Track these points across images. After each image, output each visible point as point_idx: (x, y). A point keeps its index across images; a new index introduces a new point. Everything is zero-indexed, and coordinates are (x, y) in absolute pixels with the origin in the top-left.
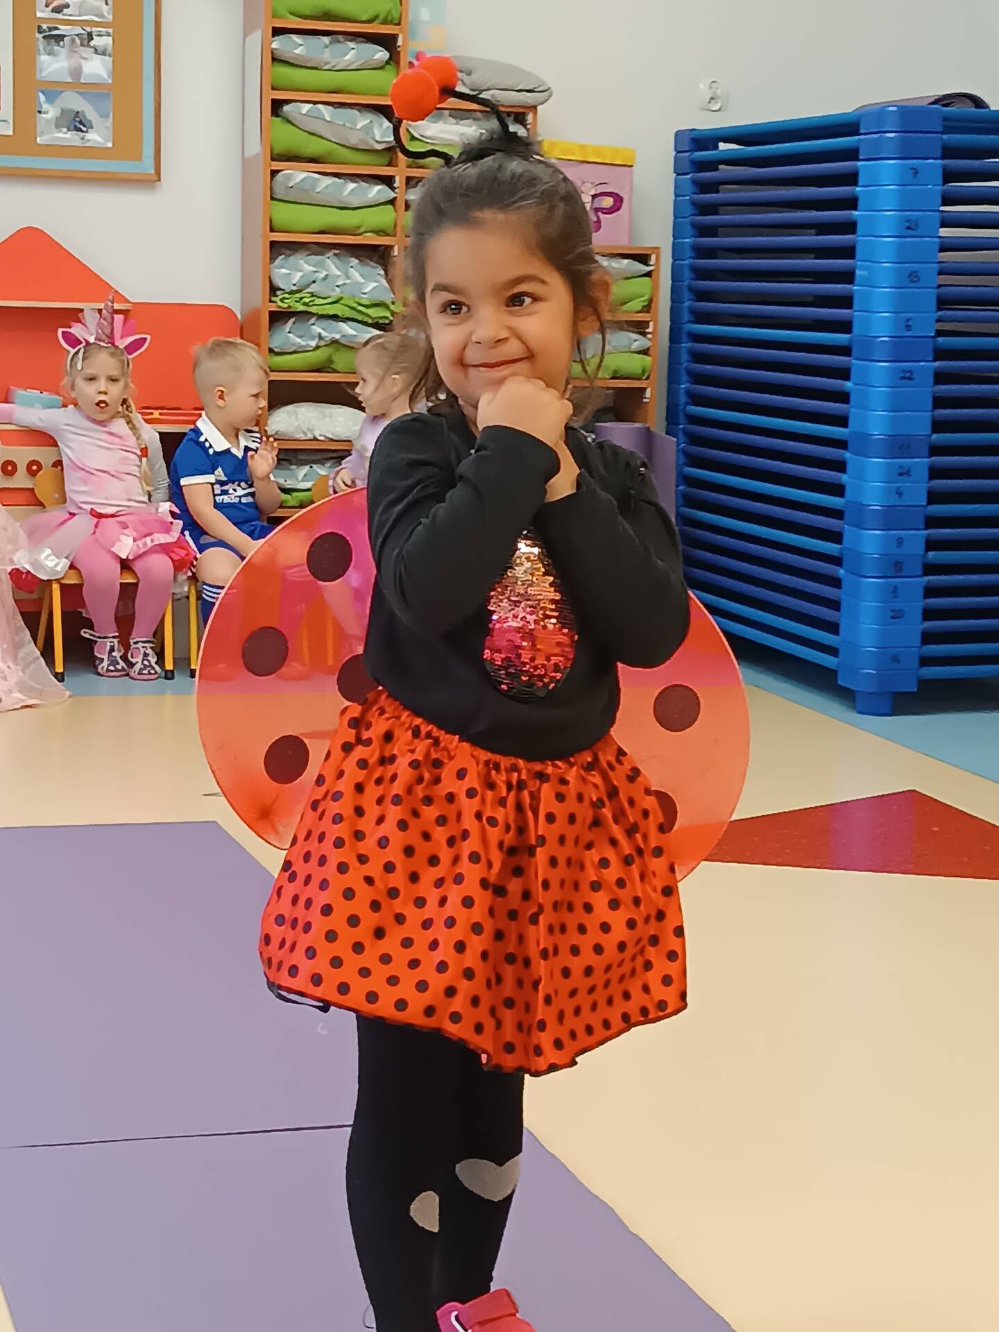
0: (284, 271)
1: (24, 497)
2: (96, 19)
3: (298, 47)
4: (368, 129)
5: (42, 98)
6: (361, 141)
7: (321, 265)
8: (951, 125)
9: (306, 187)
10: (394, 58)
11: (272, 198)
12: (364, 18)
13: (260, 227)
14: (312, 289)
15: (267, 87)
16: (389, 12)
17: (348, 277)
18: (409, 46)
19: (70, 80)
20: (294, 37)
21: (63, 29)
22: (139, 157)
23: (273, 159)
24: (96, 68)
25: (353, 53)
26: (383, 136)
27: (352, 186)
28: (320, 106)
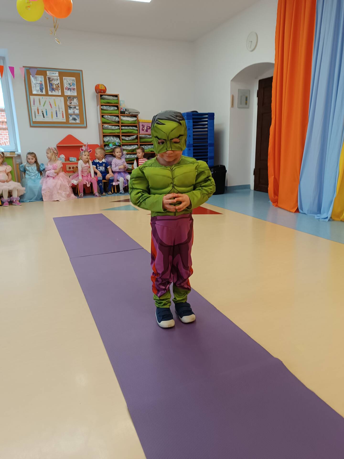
0: (105, 139)
1: (72, 172)
2: (76, 105)
3: (105, 108)
4: (115, 119)
5: (70, 116)
6: (114, 120)
7: (111, 138)
8: (193, 115)
9: (107, 127)
10: (118, 109)
11: (103, 129)
12: (114, 103)
13: (101, 133)
14: (109, 141)
15: (101, 113)
16: (117, 102)
17: (114, 139)
18: (120, 107)
19: (73, 113)
20: (104, 106)
21: (71, 106)
22: (84, 124)
23: (103, 123)
24: (77, 112)
25: (112, 108)
26: (117, 119)
27: (113, 127)
28: (108, 116)
